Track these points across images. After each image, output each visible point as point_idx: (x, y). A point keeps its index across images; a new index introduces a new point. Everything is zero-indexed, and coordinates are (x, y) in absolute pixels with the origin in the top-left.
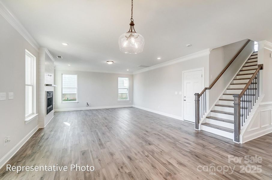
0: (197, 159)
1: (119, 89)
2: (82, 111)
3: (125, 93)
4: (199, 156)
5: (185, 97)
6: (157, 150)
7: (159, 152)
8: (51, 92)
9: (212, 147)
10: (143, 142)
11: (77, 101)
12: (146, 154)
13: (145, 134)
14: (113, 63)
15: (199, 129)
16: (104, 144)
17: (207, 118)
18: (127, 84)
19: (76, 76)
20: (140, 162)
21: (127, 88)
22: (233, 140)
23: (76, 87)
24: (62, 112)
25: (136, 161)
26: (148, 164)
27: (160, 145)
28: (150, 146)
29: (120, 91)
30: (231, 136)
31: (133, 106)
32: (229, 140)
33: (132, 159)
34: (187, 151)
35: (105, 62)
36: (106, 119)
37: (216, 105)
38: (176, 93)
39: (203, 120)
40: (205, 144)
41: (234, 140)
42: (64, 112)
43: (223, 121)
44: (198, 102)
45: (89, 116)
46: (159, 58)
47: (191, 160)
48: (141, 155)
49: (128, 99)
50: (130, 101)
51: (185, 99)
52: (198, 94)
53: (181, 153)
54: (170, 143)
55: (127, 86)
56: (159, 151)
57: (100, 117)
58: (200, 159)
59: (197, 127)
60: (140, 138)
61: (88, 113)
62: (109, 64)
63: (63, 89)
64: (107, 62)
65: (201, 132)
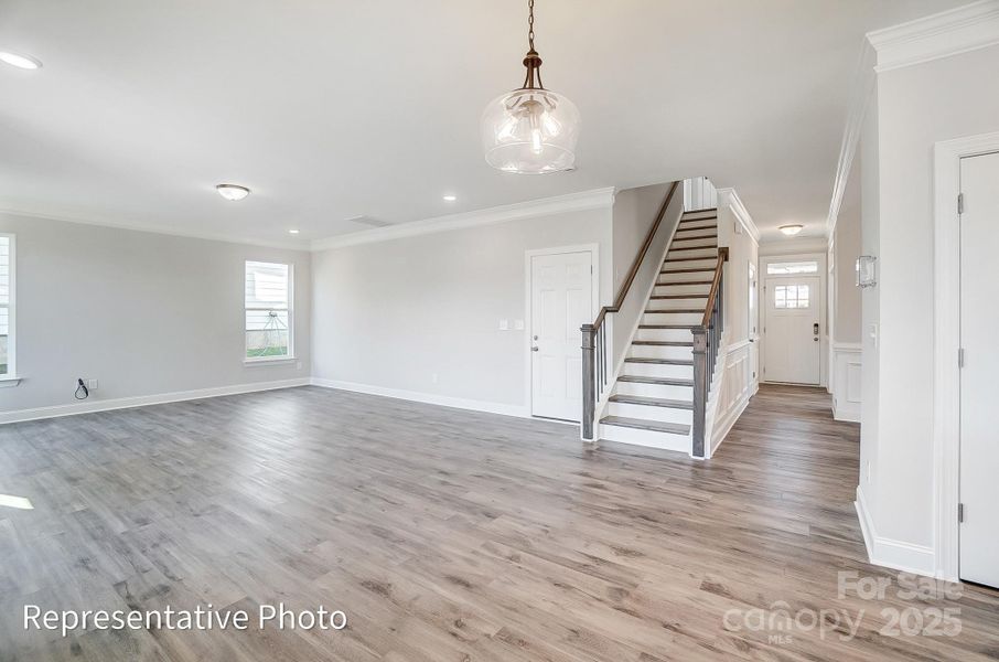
0: (651, 526)
1: (247, 312)
2: (54, 426)
3: (261, 327)
4: (649, 516)
5: (536, 338)
6: (525, 529)
7: (539, 535)
9: (659, 482)
10: (462, 514)
11: (11, 376)
12: (506, 551)
13: (444, 483)
14: (246, 193)
15: (595, 439)
16: (306, 555)
17: (610, 400)
18: (285, 293)
20: (505, 582)
22: (687, 454)
23: (6, 301)
25: (490, 585)
26: (538, 582)
27: (523, 509)
28: (494, 521)
29: (254, 321)
30: (684, 445)
31: (311, 383)
32: (679, 456)
33: (471, 583)
34: (613, 511)
35: (211, 188)
37: (627, 360)
38: (504, 325)
39: (602, 409)
40: (640, 479)
41: (691, 454)
43: (657, 404)
44: (590, 352)
46: (450, 198)
47: (641, 534)
48: (492, 559)
49: (290, 355)
50: (296, 360)
51: (536, 344)
52: (592, 326)
53: (602, 520)
54: (548, 495)
55: (285, 299)
56: (540, 532)
58: (658, 524)
59: (588, 433)
60: (437, 501)
62: (229, 197)
64: (221, 190)
65: (601, 444)
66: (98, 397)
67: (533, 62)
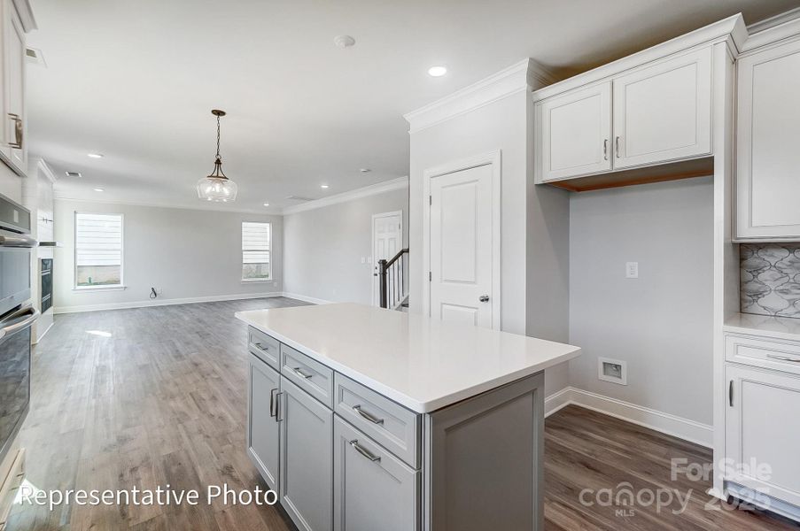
1: (244, 252)
2: (137, 311)
5: (376, 269)
8: (49, 260)
11: (122, 285)
19: (119, 218)
21: (267, 248)
23: (120, 246)
24: (76, 313)
29: (248, 258)
31: (283, 295)
36: (200, 322)
38: (363, 260)
42: (83, 314)
45: (158, 318)
46: (324, 187)
49: (270, 278)
50: (274, 281)
51: (376, 272)
52: (385, 262)
55: (267, 244)
57: (187, 318)
61: (154, 311)
63: (78, 252)
66: (161, 298)
67: (218, 162)
